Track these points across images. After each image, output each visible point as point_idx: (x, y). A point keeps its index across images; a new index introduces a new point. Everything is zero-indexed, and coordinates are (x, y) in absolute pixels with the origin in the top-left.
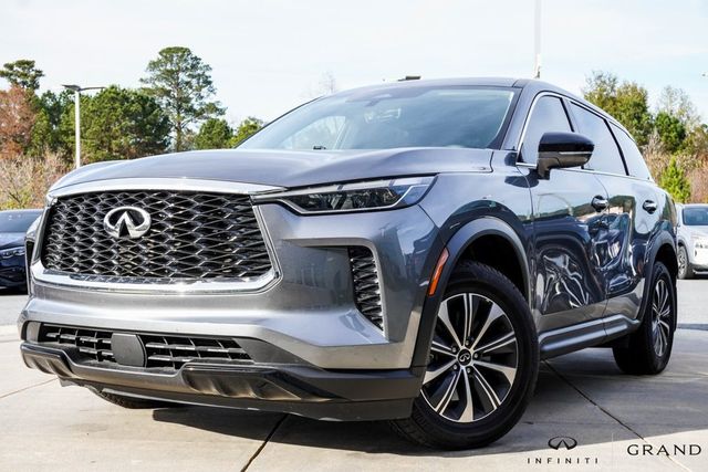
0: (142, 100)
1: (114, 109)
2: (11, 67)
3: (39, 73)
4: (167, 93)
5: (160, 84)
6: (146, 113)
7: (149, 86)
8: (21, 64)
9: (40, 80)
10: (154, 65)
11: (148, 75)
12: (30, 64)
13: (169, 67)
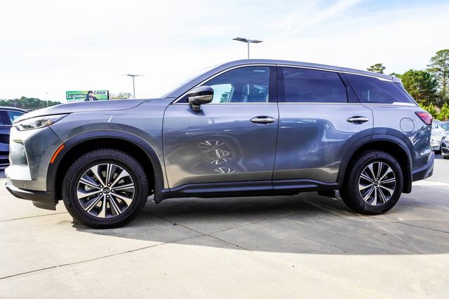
0: (424, 74)
1: (411, 79)
2: (373, 67)
3: (384, 68)
4: (439, 70)
5: (435, 67)
6: (425, 79)
7: (431, 68)
8: (376, 65)
9: (384, 71)
10: (433, 59)
11: (431, 63)
12: (380, 65)
13: (440, 59)
